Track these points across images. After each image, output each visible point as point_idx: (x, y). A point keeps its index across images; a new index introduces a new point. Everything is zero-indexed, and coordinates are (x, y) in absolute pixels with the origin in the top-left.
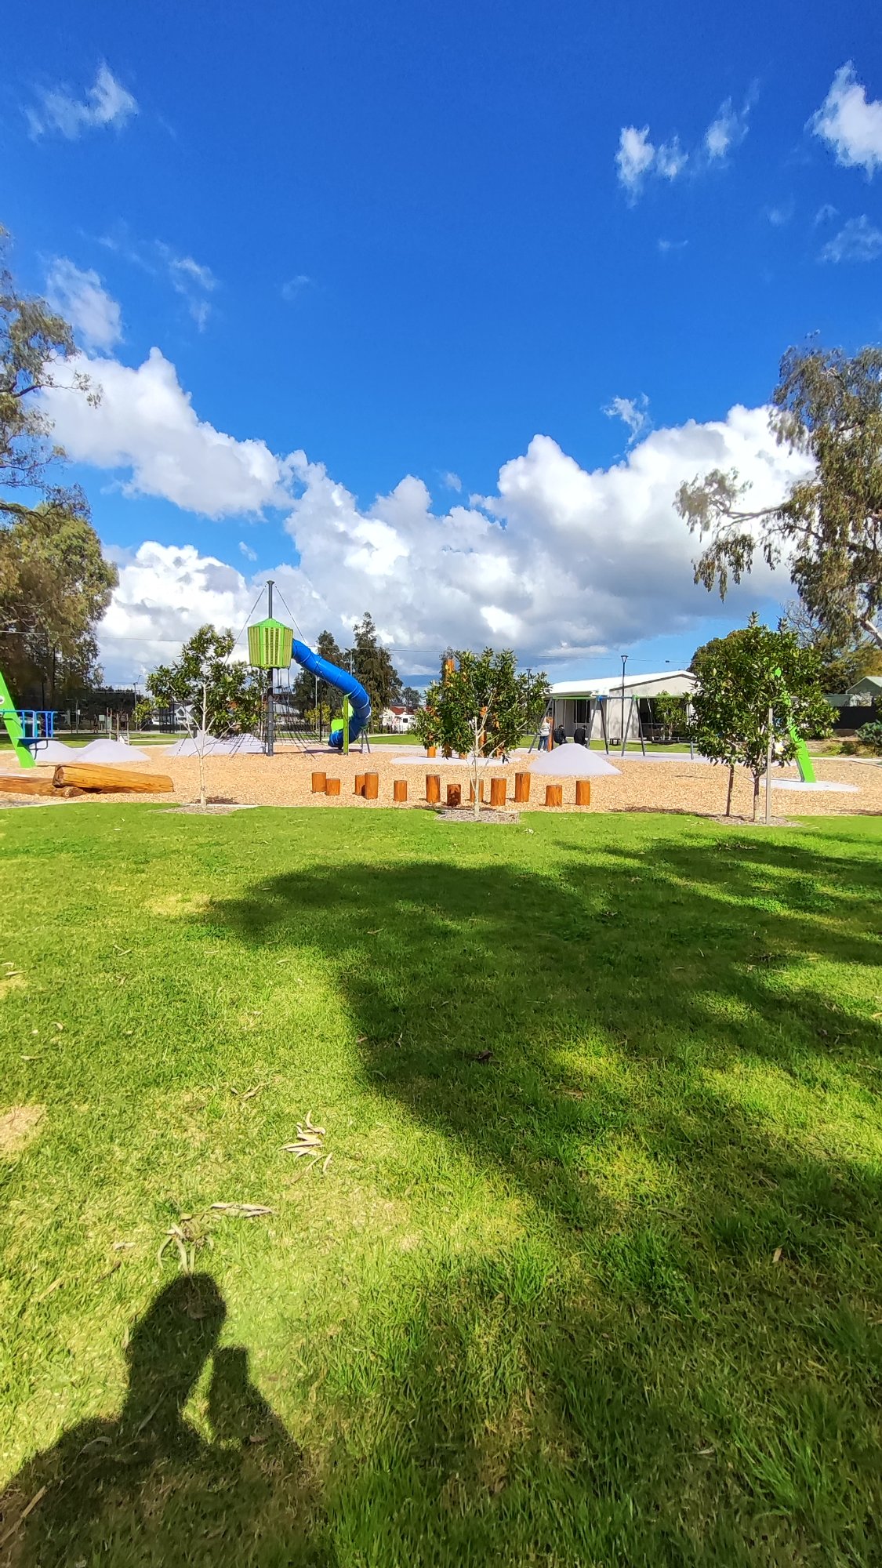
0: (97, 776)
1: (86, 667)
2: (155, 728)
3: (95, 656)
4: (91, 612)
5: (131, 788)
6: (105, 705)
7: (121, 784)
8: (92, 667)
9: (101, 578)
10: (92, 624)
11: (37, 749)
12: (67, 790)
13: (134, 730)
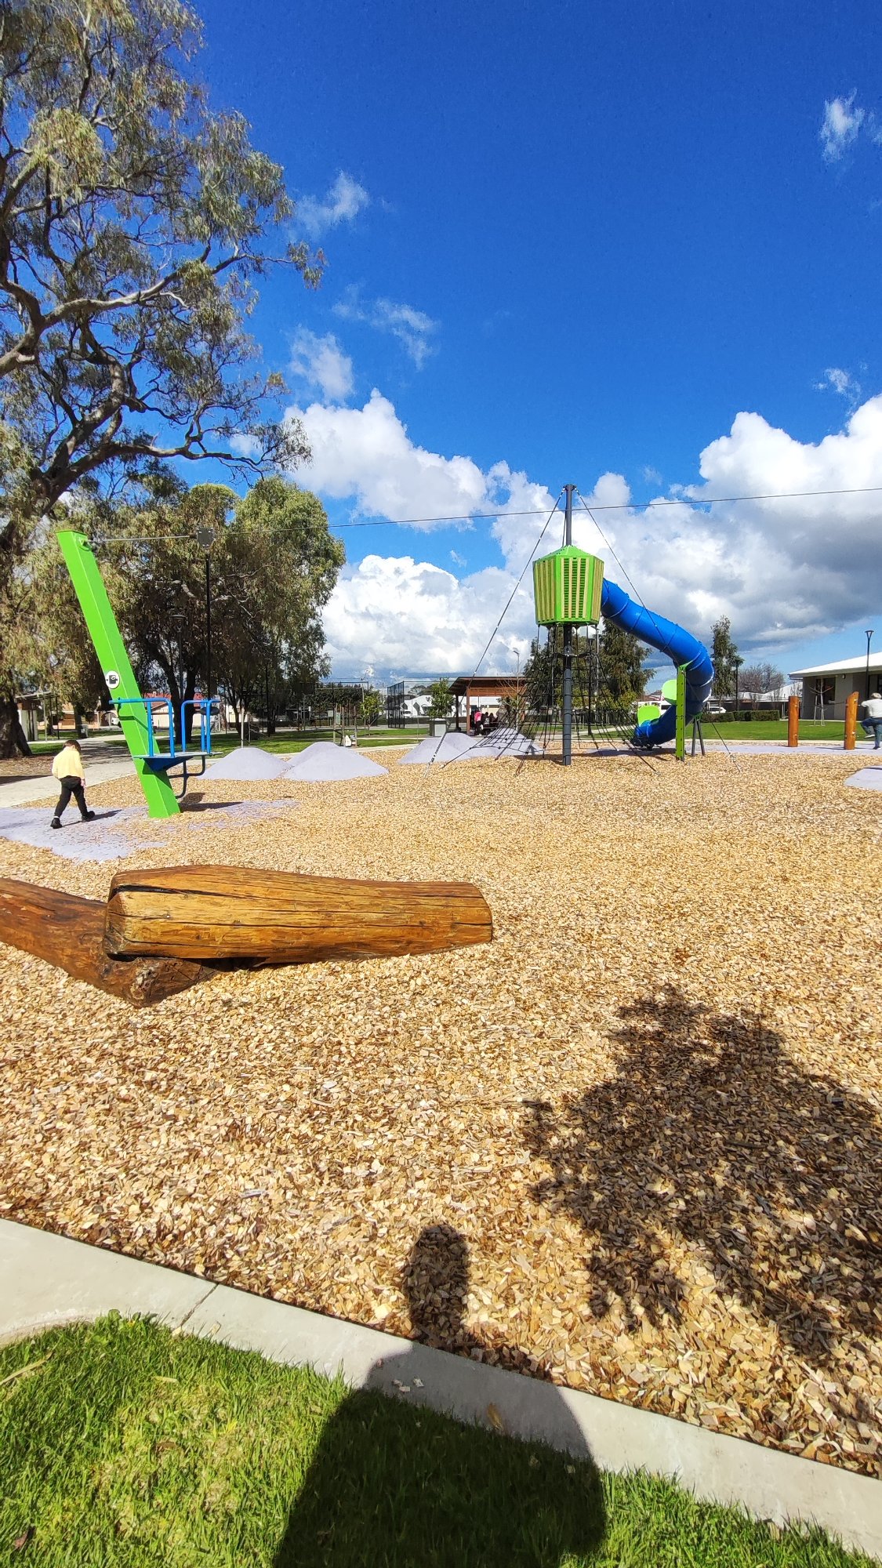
0: (248, 913)
1: (312, 658)
2: (383, 722)
3: (322, 645)
4: (317, 597)
5: (361, 945)
6: (334, 700)
7: (329, 935)
8: (319, 657)
9: (328, 554)
10: (318, 610)
11: (186, 776)
12: (141, 973)
13: (361, 724)
